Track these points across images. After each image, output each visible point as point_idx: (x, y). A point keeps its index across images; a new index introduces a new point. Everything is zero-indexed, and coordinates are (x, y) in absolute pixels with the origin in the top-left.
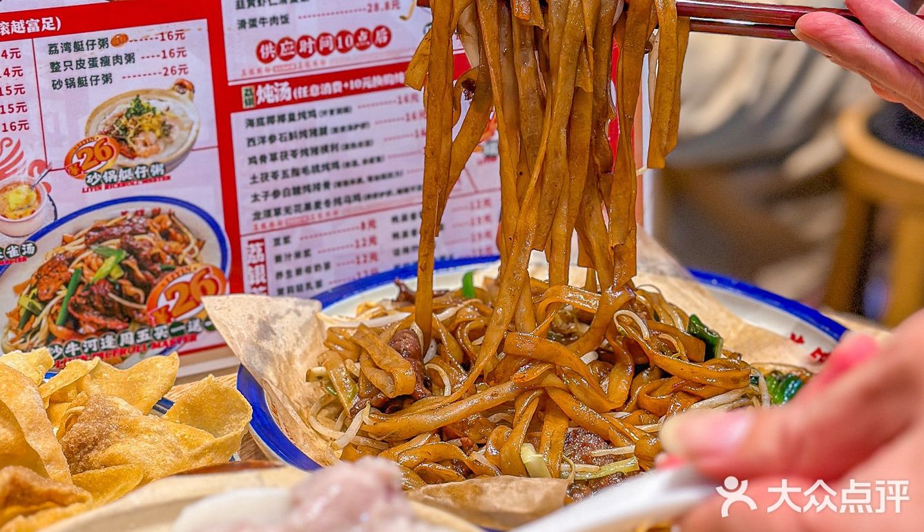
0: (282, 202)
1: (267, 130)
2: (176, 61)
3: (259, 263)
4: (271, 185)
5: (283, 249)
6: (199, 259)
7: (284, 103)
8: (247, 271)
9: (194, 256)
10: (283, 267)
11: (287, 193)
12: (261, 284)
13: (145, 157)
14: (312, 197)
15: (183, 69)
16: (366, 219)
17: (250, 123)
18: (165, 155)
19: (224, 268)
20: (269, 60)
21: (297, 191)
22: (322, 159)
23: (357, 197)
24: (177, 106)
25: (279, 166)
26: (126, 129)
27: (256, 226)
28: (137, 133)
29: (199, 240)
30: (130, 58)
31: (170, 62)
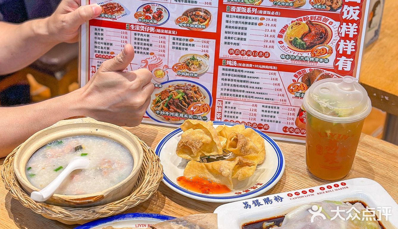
0: (229, 92)
1: (228, 72)
2: (206, 49)
3: (220, 107)
4: (227, 87)
5: (228, 105)
6: (203, 101)
7: (234, 66)
8: (216, 108)
9: (202, 100)
10: (227, 110)
11: (231, 90)
12: (220, 112)
13: (193, 71)
14: (239, 93)
15: (207, 51)
16: (254, 104)
17: (224, 69)
18: (198, 72)
19: (210, 105)
20: (232, 54)
21: (234, 90)
22: (243, 84)
23: (252, 97)
24: (204, 60)
25: (230, 83)
26: (189, 63)
27: (221, 97)
28: (192, 65)
29: (204, 96)
30: (193, 45)
31: (204, 49)
